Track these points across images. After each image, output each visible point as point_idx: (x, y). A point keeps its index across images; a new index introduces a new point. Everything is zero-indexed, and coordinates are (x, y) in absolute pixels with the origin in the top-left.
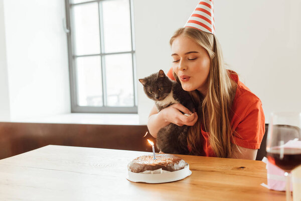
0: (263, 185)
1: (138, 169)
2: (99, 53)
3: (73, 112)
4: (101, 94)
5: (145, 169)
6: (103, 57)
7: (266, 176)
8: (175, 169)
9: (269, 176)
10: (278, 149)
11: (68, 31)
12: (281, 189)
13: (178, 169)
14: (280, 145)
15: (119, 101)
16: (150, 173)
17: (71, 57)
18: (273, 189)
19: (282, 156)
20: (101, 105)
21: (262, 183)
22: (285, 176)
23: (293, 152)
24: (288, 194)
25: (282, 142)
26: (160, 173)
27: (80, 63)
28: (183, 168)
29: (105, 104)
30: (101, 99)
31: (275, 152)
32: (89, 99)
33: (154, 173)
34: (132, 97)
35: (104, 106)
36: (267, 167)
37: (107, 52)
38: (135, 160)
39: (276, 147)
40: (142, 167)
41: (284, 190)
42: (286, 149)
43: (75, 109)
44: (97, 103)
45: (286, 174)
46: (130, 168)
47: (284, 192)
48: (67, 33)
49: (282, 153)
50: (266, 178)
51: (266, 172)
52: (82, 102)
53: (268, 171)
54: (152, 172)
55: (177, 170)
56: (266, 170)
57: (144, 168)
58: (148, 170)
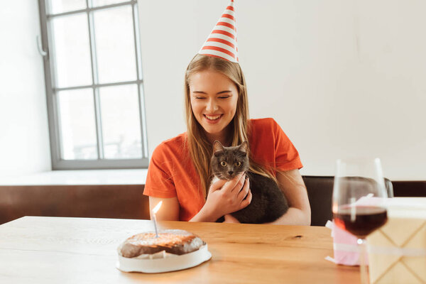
0: (329, 258)
1: (132, 253)
2: (90, 83)
3: (54, 169)
4: (95, 142)
5: (142, 252)
6: (96, 90)
7: (333, 247)
8: (186, 251)
9: (335, 247)
10: (347, 209)
11: (44, 54)
12: (353, 263)
13: (189, 250)
14: (350, 203)
15: (119, 151)
16: (148, 258)
17: (51, 91)
18: (341, 263)
19: (353, 218)
20: (95, 157)
21: (326, 256)
22: (358, 245)
23: (368, 212)
24: (363, 269)
25: (353, 200)
26: (162, 257)
27: (63, 98)
28: (198, 249)
29: (101, 157)
30: (95, 149)
31: (344, 212)
32: (77, 149)
33: (154, 258)
34: (140, 146)
35: (99, 158)
36: (333, 234)
37: (101, 82)
38: (129, 239)
39: (345, 206)
40: (137, 249)
41: (358, 264)
42: (358, 208)
43: (57, 164)
44: (90, 155)
45: (360, 241)
46: (122, 251)
47: (357, 266)
48: (44, 57)
49: (353, 214)
50: (332, 250)
51: (332, 241)
52: (68, 154)
53: (334, 239)
54: (151, 256)
55: (188, 252)
56: (332, 238)
57: (140, 251)
58: (145, 253)
